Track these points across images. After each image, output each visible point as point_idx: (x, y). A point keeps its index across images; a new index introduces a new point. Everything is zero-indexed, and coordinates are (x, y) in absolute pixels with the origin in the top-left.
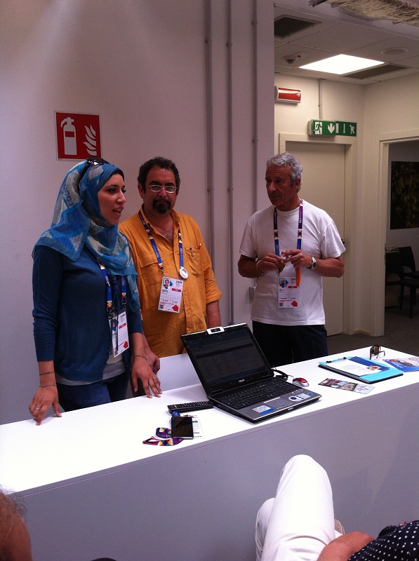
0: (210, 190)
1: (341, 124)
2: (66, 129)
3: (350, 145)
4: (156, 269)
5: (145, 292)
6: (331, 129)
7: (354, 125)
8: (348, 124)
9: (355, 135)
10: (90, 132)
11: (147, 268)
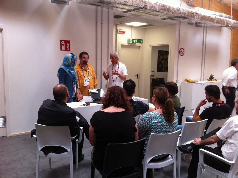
0: (96, 59)
1: (138, 40)
2: (62, 44)
3: (140, 46)
4: (83, 77)
5: (80, 82)
6: (134, 41)
7: (142, 40)
8: (140, 40)
9: (142, 43)
10: (68, 44)
11: (81, 76)
